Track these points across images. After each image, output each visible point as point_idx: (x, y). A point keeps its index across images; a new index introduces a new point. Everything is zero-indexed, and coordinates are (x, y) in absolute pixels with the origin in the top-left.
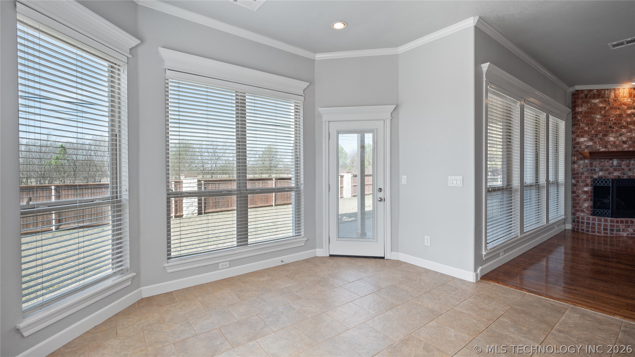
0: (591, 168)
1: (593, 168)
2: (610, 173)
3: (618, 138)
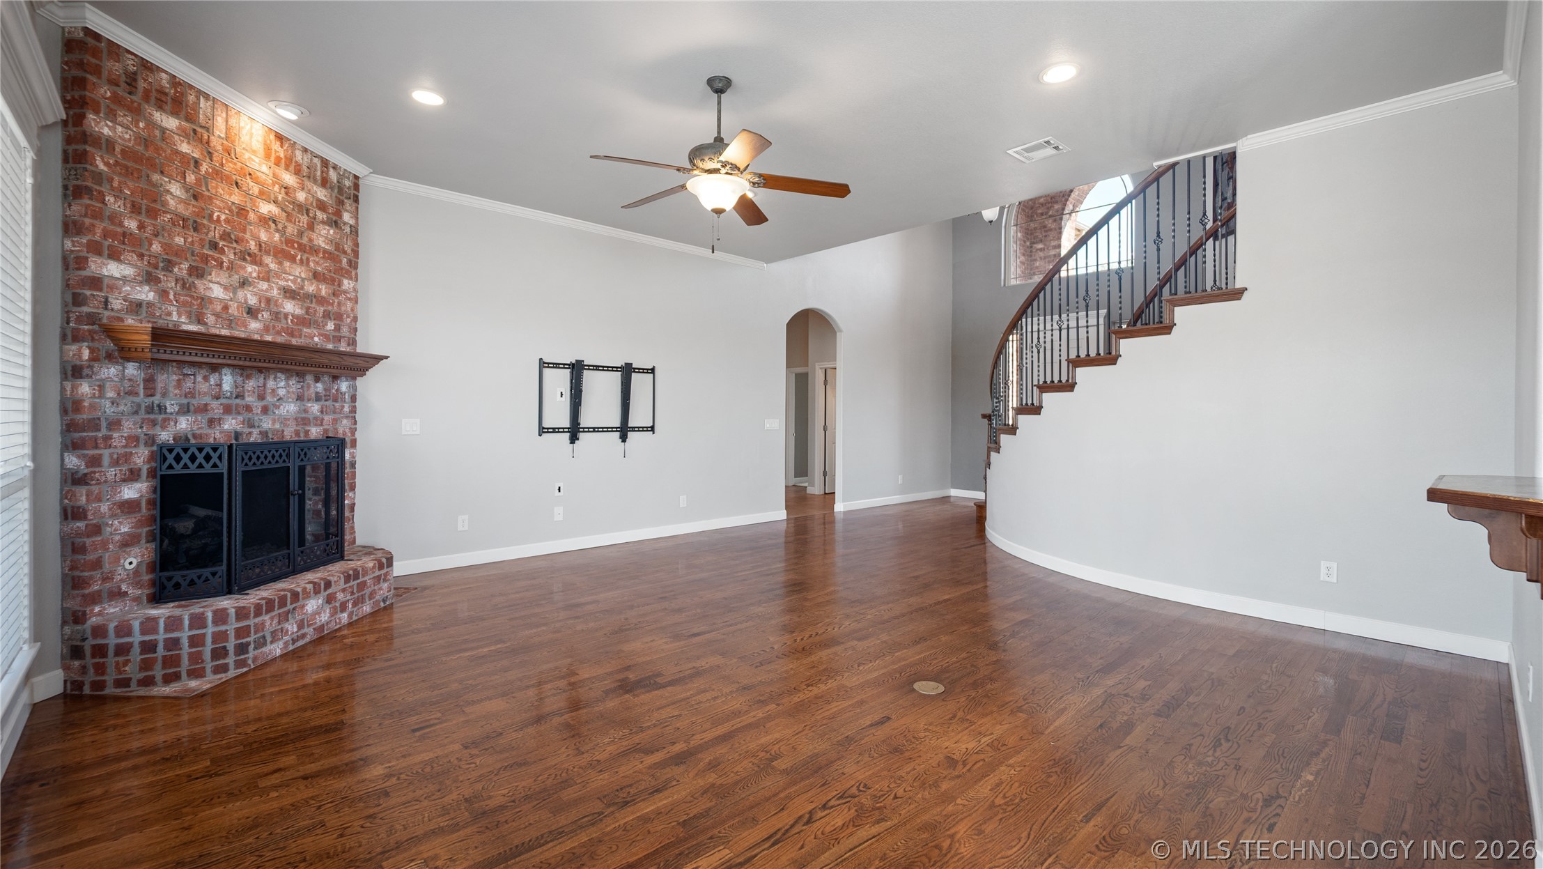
0: (149, 400)
1: (157, 399)
2: (211, 422)
3: (234, 293)
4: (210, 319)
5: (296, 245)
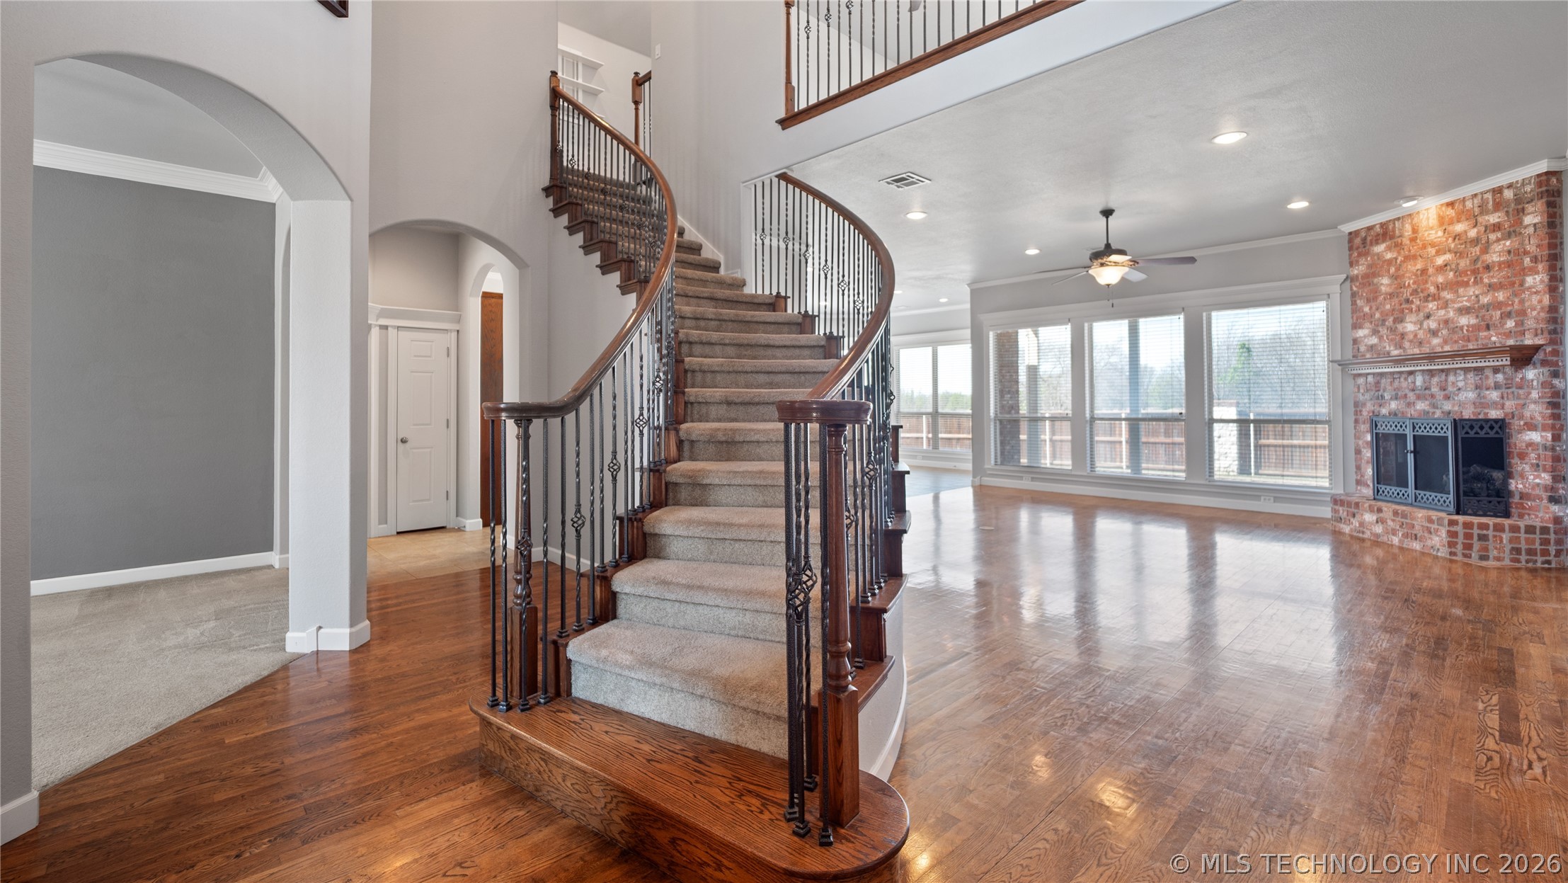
2: (1409, 405)
3: (1421, 324)
4: (1407, 345)
5: (1469, 273)
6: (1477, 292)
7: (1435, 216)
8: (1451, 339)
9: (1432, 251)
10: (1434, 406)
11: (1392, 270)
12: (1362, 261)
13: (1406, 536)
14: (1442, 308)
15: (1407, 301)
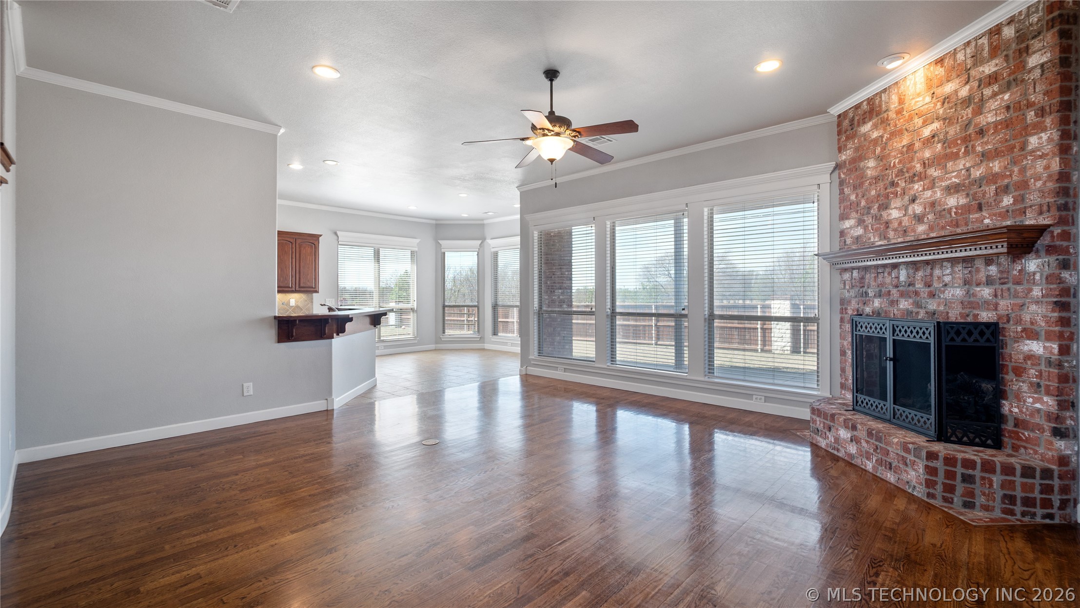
0: (861, 290)
1: (865, 289)
2: (892, 303)
3: (906, 210)
5: (959, 142)
6: (968, 165)
7: (923, 80)
8: (938, 224)
9: (918, 122)
10: (918, 305)
11: (878, 150)
12: (850, 145)
13: (880, 462)
14: (928, 189)
15: (893, 184)
